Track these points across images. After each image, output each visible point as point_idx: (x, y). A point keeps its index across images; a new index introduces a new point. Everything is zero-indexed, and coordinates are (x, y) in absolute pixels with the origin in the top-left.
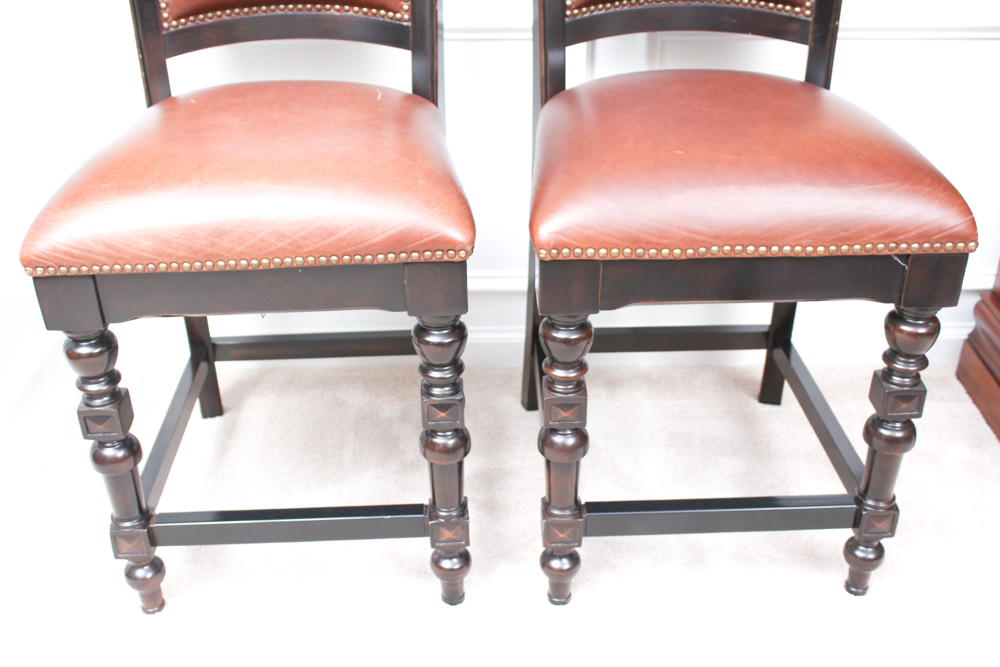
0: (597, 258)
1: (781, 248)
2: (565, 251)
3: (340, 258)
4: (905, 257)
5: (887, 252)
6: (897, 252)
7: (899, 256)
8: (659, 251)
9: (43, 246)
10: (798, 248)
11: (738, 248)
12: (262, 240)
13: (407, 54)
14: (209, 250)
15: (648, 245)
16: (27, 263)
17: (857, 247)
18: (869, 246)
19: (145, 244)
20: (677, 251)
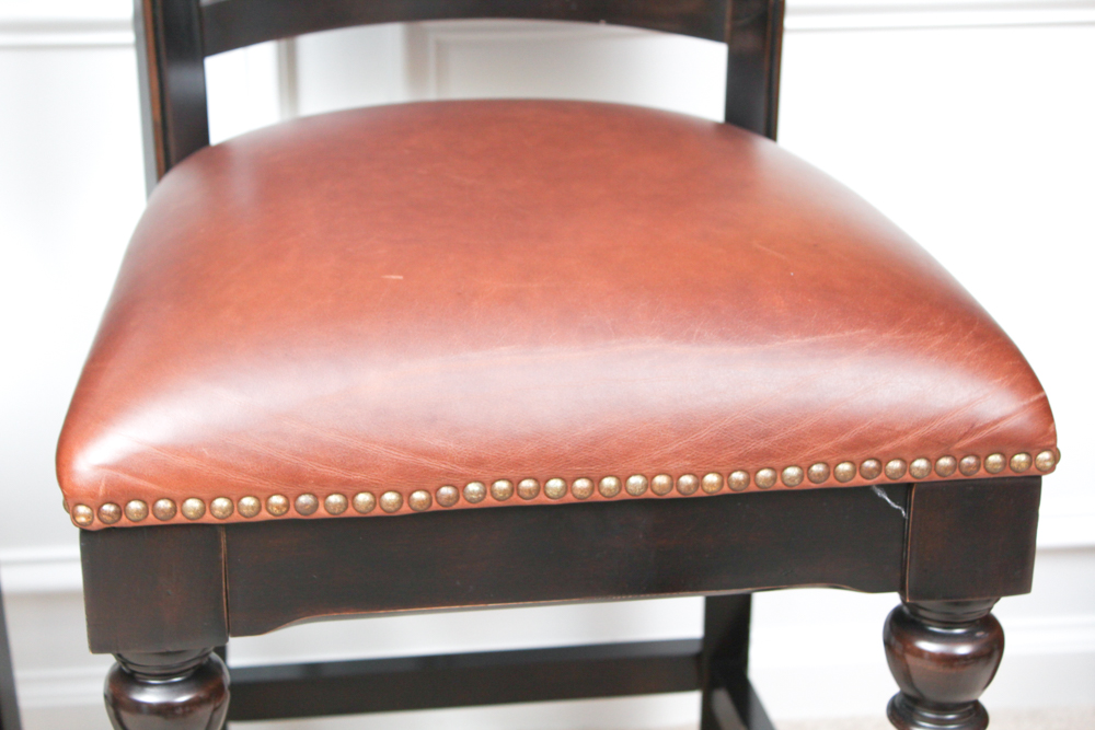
0: (208, 519)
1: (622, 481)
2: (135, 506)
4: (901, 490)
5: (858, 481)
6: (881, 479)
7: (886, 487)
8: (350, 499)
10: (661, 480)
11: (527, 484)
15: (321, 487)
17: (792, 472)
18: (817, 468)
20: (390, 497)
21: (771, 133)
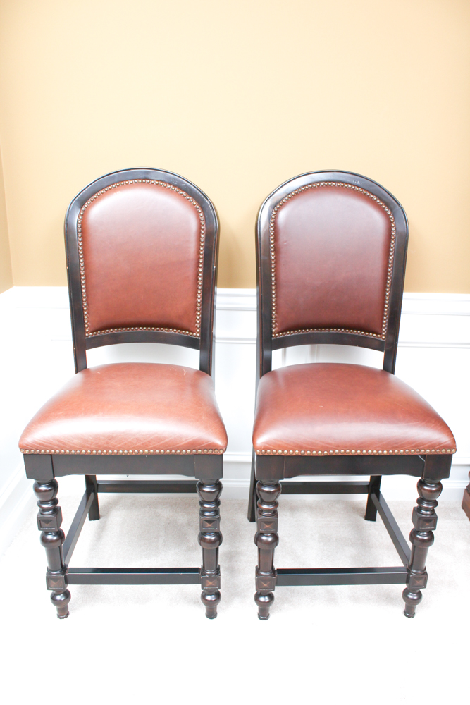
0: (283, 454)
1: (367, 451)
2: (269, 451)
3: (165, 451)
4: (424, 456)
5: (415, 454)
6: (420, 453)
7: (421, 455)
8: (311, 452)
9: (30, 440)
10: (375, 451)
11: (348, 451)
12: (130, 442)
13: (198, 352)
14: (105, 445)
15: (306, 449)
16: (22, 447)
17: (402, 451)
18: (407, 451)
19: (76, 441)
20: (320, 452)
21: (393, 373)
